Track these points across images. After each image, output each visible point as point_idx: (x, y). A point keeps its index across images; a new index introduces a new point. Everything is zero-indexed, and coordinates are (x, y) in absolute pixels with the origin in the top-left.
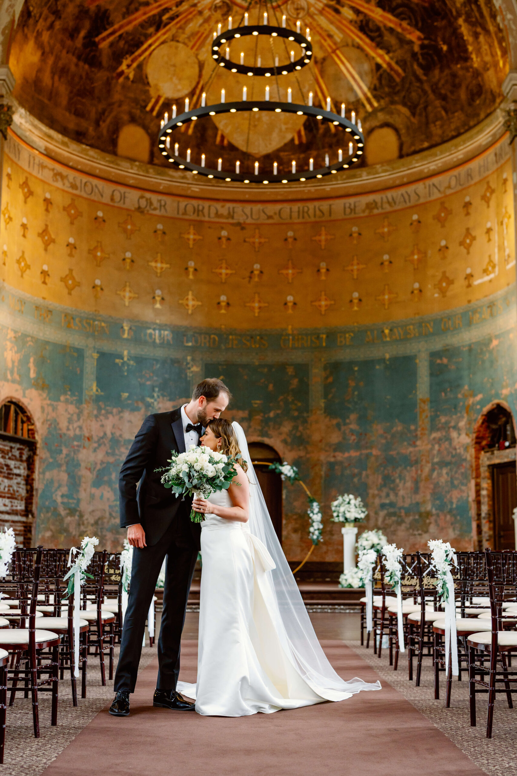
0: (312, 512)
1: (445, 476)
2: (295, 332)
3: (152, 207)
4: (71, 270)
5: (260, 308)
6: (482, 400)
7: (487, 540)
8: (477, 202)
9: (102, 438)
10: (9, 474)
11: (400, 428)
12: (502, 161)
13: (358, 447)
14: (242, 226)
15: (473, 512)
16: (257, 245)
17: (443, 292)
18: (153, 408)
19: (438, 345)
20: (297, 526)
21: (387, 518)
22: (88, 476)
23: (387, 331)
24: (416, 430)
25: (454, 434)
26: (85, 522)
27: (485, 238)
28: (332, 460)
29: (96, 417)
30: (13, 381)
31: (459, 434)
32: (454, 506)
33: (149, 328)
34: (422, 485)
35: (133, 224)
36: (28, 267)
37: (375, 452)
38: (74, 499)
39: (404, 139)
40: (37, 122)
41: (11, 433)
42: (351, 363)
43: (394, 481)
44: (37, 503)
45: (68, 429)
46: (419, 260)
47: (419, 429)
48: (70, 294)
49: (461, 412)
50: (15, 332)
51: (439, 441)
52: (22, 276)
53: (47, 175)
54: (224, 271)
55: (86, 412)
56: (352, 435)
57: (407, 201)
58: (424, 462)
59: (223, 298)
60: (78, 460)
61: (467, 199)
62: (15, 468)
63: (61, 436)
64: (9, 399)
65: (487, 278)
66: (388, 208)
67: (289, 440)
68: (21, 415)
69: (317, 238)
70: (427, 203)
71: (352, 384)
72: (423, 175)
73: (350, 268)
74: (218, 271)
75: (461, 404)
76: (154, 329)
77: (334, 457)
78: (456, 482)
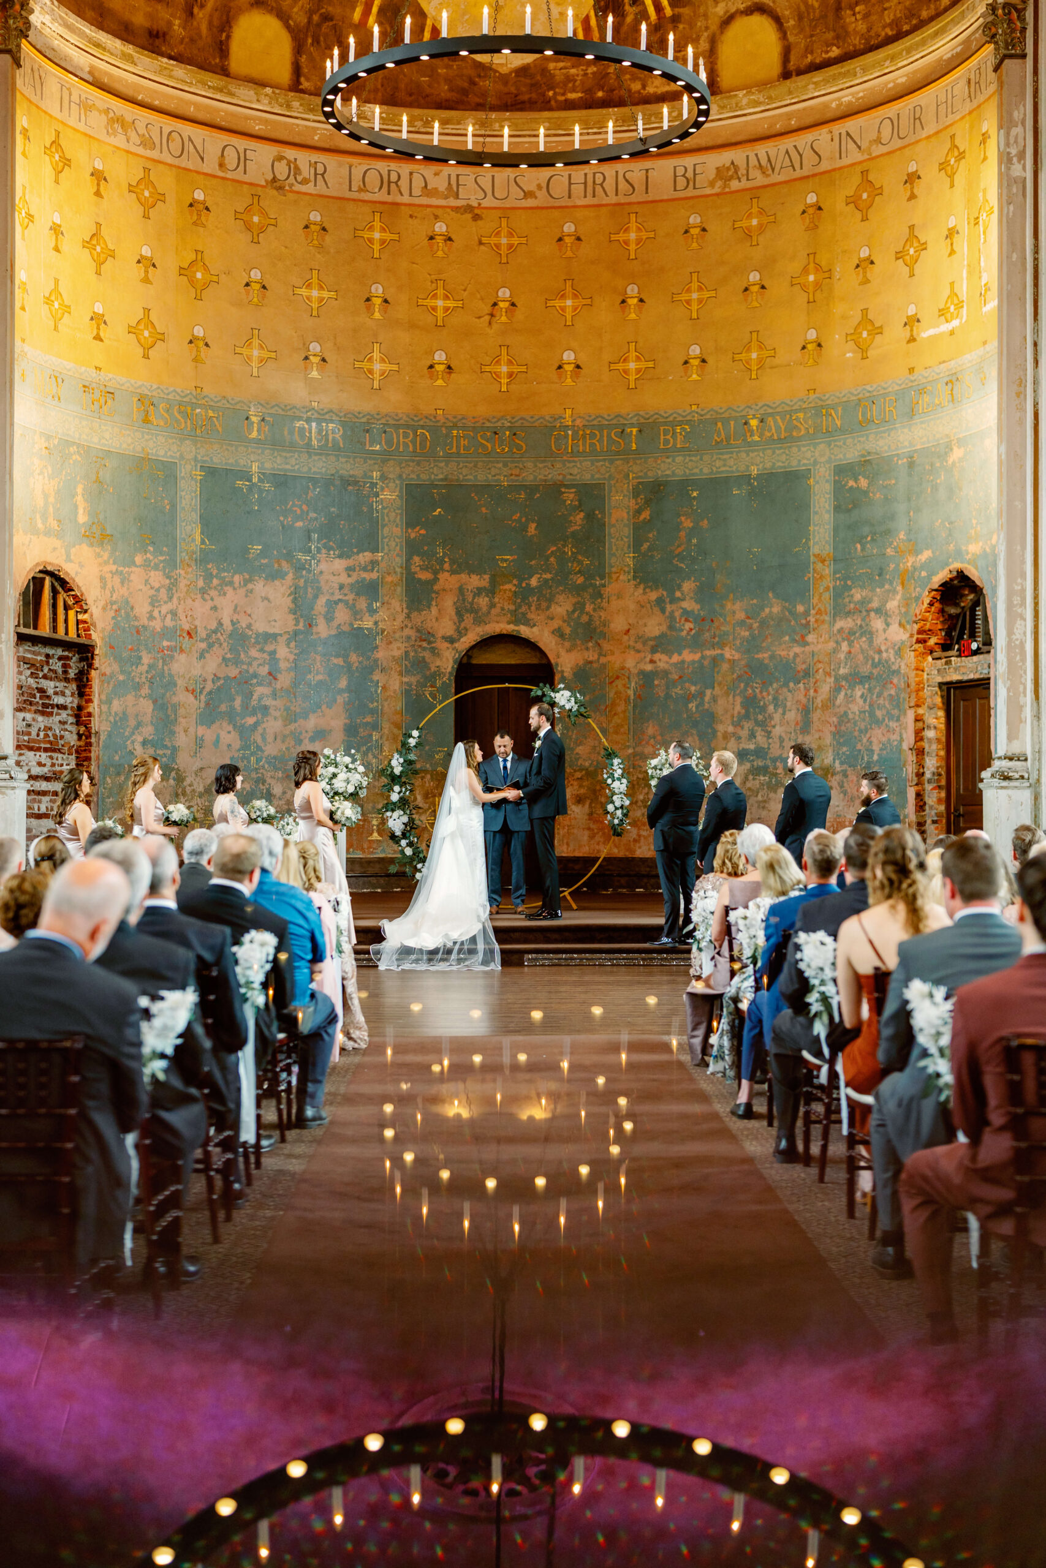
0: (612, 776)
1: (860, 702)
2: (578, 422)
3: (299, 178)
4: (148, 311)
5: (510, 375)
6: (930, 560)
7: (934, 822)
8: (930, 174)
9: (215, 632)
10: (45, 705)
11: (776, 609)
12: (981, 98)
13: (696, 643)
14: (475, 214)
15: (910, 770)
16: (504, 251)
17: (863, 351)
18: (309, 571)
19: (850, 453)
20: (582, 791)
21: (751, 777)
22: (189, 704)
23: (754, 423)
24: (807, 613)
25: (878, 624)
26: (188, 790)
27: (944, 247)
28: (649, 667)
29: (203, 592)
30: (48, 533)
31: (888, 625)
32: (875, 757)
33: (300, 419)
34: (816, 716)
35: (263, 213)
36: (67, 309)
37: (728, 653)
38: (166, 747)
39: (791, 38)
40: (72, 19)
41: (45, 630)
42: (684, 485)
43: (763, 709)
44: (98, 758)
45: (151, 618)
46: (818, 285)
47: (813, 612)
48: (146, 357)
49: (891, 583)
50: (48, 438)
51: (849, 636)
52: (56, 328)
53: (97, 121)
54: (440, 303)
55: (183, 584)
56: (687, 620)
57: (797, 166)
58: (820, 675)
59: (440, 356)
60: (170, 675)
61: (912, 167)
62: (56, 693)
63: (138, 632)
64: (41, 568)
65: (945, 327)
66: (760, 180)
67: (567, 631)
68: (62, 596)
69: (622, 237)
70: (834, 170)
71: (688, 523)
72: (829, 115)
73: (684, 297)
74: (430, 303)
75: (892, 566)
76: (308, 420)
77: (652, 661)
78: (879, 714)
